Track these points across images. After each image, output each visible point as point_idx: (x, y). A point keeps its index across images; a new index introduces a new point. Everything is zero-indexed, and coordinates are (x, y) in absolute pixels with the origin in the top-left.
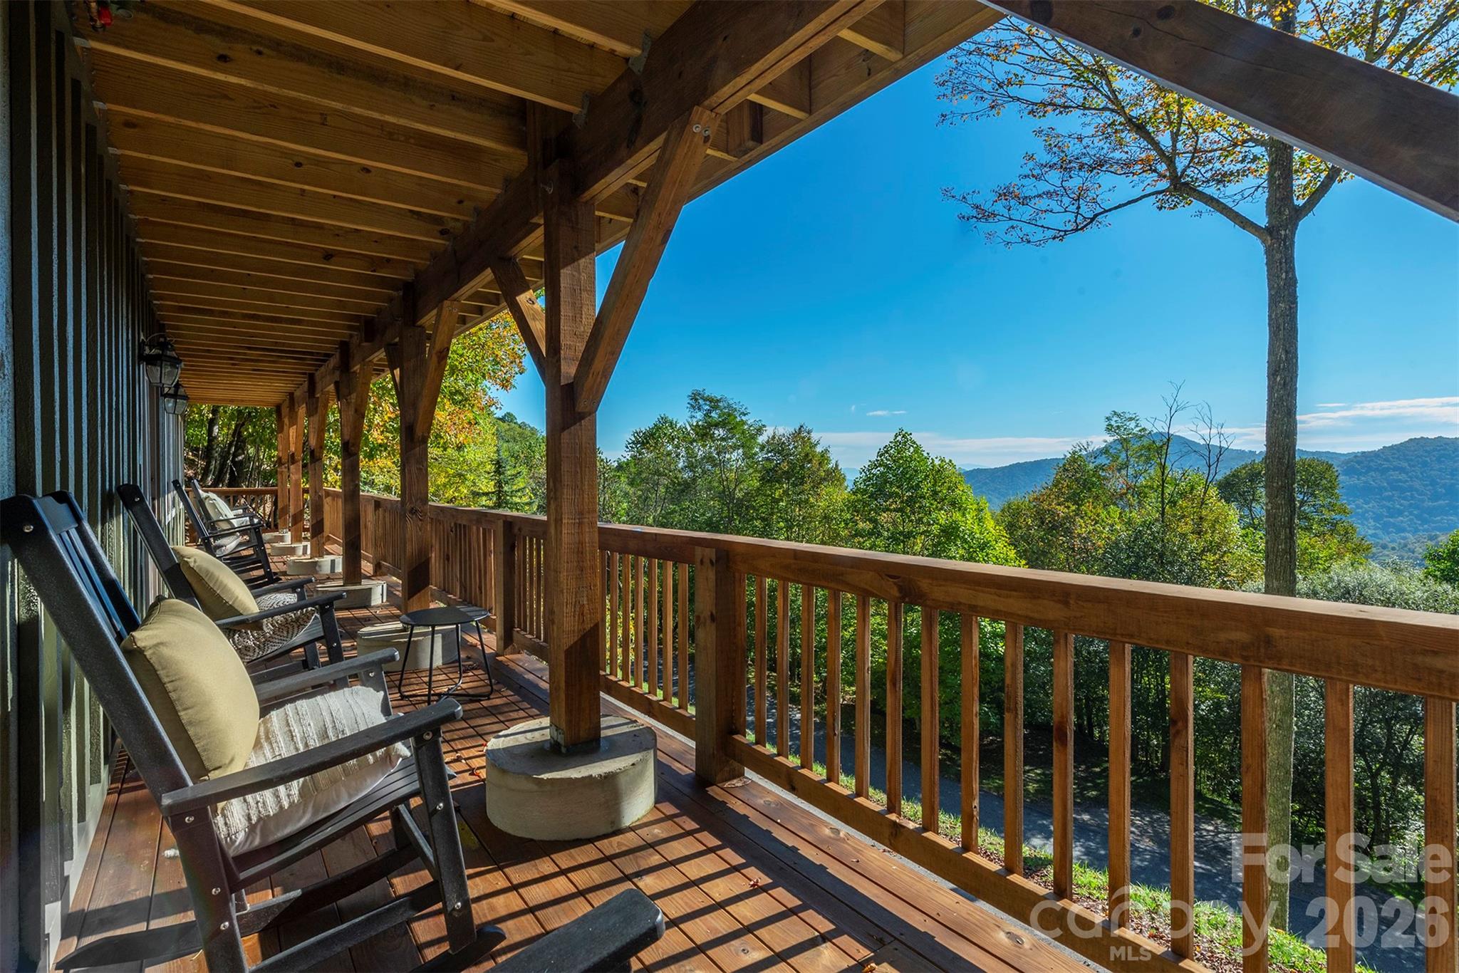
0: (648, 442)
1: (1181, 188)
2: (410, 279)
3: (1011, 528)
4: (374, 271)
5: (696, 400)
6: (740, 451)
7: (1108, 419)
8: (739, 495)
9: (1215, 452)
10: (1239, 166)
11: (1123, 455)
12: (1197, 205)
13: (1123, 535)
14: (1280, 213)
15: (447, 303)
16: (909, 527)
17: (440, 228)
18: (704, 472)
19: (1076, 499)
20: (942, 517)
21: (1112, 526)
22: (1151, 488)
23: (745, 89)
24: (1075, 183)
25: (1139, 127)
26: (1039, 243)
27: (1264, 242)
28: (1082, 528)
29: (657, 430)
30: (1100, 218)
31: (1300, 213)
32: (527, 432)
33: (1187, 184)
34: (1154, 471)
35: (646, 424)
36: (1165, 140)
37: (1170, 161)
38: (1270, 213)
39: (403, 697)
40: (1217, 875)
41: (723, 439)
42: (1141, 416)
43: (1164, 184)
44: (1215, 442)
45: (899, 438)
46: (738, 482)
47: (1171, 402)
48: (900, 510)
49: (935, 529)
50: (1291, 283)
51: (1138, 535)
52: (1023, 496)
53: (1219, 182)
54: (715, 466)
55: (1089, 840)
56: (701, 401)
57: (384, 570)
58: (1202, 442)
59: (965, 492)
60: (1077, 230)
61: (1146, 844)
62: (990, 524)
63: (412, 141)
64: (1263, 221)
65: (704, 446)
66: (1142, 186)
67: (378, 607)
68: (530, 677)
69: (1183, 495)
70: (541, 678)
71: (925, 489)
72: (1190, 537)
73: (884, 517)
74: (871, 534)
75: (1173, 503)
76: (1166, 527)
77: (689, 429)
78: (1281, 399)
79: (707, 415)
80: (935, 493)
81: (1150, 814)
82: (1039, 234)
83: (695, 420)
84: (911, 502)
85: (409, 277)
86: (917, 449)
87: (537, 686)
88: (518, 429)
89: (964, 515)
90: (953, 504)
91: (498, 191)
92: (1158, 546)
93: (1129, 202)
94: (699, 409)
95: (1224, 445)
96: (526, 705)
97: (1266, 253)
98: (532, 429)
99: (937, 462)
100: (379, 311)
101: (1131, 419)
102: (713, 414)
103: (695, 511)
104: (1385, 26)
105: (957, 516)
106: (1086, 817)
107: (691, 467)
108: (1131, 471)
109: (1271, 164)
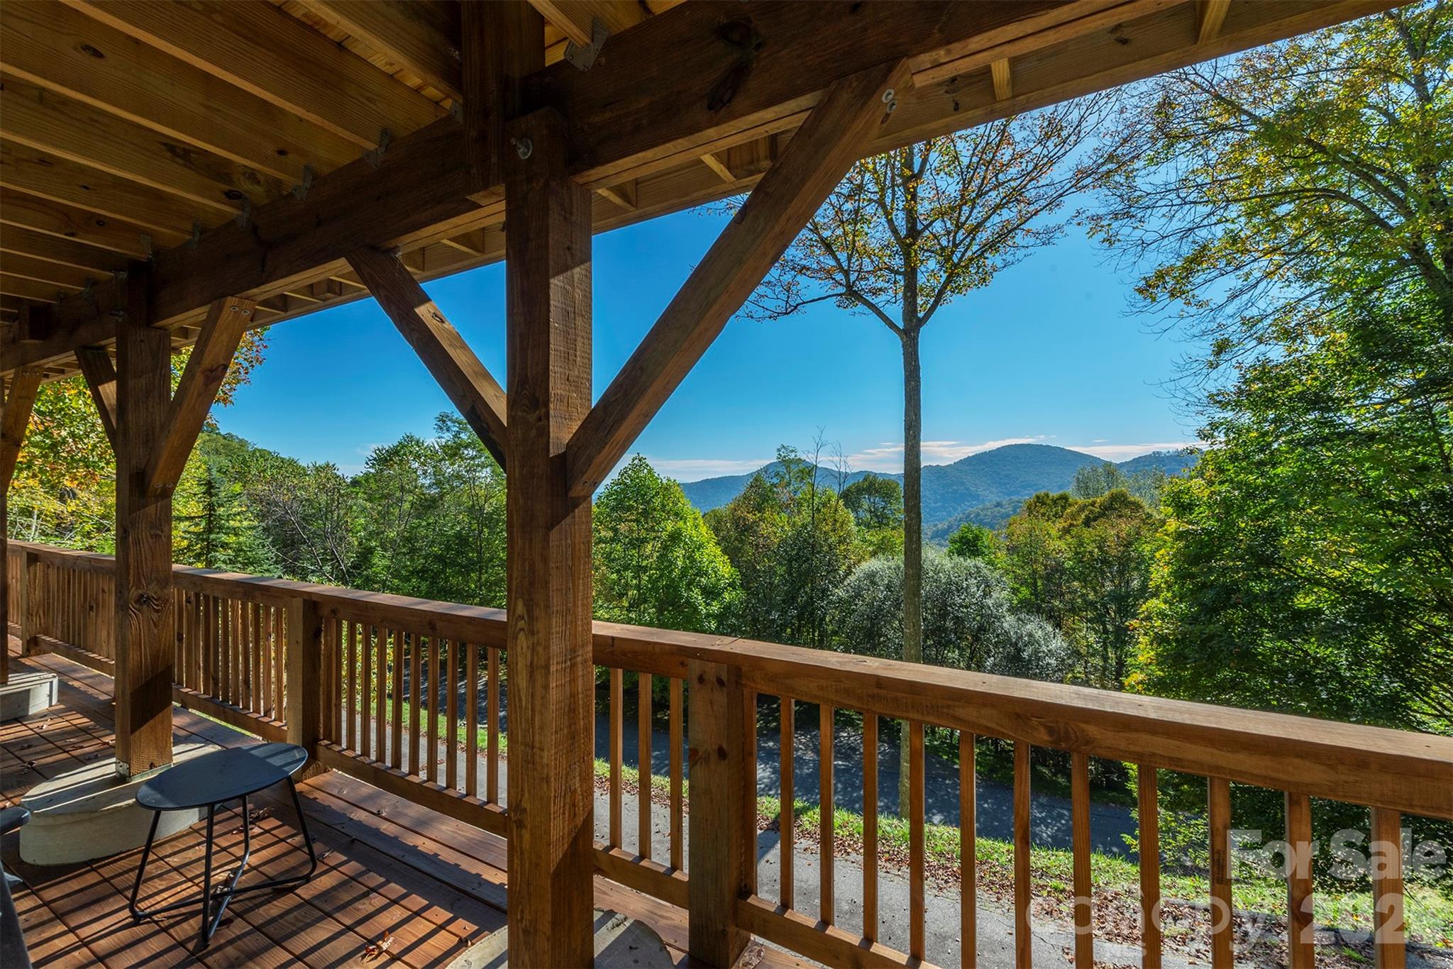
0: (391, 460)
1: (852, 294)
2: (143, 257)
3: (716, 530)
4: (73, 235)
5: (444, 422)
6: (488, 469)
7: (779, 450)
8: (488, 509)
9: (843, 475)
10: (886, 285)
11: (787, 476)
12: (861, 307)
13: (790, 534)
14: (911, 321)
15: (231, 301)
16: (643, 534)
17: (226, 188)
18: (453, 489)
19: (759, 508)
20: (670, 526)
21: (782, 527)
22: (805, 500)
23: (998, 50)
24: (787, 278)
25: (828, 246)
26: (759, 320)
27: (902, 339)
28: (764, 529)
29: (402, 448)
30: (799, 307)
31: (921, 322)
32: (235, 444)
33: (855, 291)
34: (806, 488)
35: (389, 443)
36: (843, 257)
37: (847, 274)
38: (904, 320)
39: (137, 919)
40: (852, 768)
41: (473, 458)
42: (798, 449)
43: (842, 290)
44: (843, 470)
45: (636, 462)
46: (487, 498)
47: (817, 440)
48: (637, 521)
49: (664, 535)
50: (917, 368)
51: (799, 533)
52: (724, 505)
53: (874, 294)
54: (464, 482)
55: (774, 761)
56: (449, 423)
57: (43, 646)
58: (836, 469)
59: (687, 506)
60: (786, 313)
61: (809, 756)
62: (703, 530)
63: (217, 17)
64: (901, 325)
65: (452, 464)
66: (826, 288)
67: (43, 716)
68: (359, 815)
69: (824, 505)
70: (378, 814)
71: (657, 502)
72: (831, 534)
73: (623, 527)
74: (612, 540)
75: (819, 510)
76: (816, 527)
77: (437, 447)
78: (912, 445)
79: (456, 435)
80: (664, 506)
81: (809, 733)
82: (761, 313)
83: (443, 440)
84: (645, 514)
85: (141, 252)
86: (650, 471)
87: (377, 833)
88: (223, 441)
89: (685, 523)
90: (677, 514)
91: (371, 146)
92: (811, 541)
93: (819, 299)
94: (448, 430)
95: (848, 471)
96: (375, 879)
97: (903, 346)
98: (241, 441)
99: (665, 481)
100: (63, 297)
101: (792, 451)
102: (462, 435)
103: (444, 526)
104: (966, 209)
105: (681, 524)
106: (771, 744)
107: (438, 484)
108: (792, 487)
109: (906, 287)
